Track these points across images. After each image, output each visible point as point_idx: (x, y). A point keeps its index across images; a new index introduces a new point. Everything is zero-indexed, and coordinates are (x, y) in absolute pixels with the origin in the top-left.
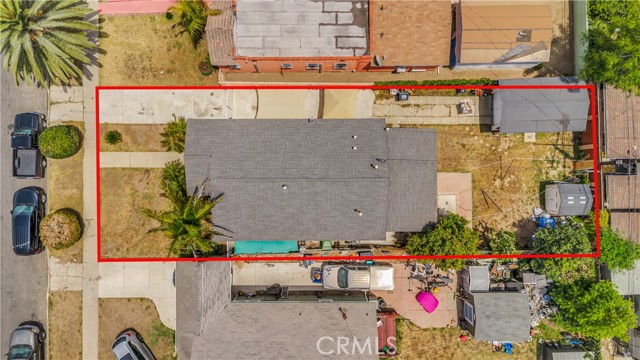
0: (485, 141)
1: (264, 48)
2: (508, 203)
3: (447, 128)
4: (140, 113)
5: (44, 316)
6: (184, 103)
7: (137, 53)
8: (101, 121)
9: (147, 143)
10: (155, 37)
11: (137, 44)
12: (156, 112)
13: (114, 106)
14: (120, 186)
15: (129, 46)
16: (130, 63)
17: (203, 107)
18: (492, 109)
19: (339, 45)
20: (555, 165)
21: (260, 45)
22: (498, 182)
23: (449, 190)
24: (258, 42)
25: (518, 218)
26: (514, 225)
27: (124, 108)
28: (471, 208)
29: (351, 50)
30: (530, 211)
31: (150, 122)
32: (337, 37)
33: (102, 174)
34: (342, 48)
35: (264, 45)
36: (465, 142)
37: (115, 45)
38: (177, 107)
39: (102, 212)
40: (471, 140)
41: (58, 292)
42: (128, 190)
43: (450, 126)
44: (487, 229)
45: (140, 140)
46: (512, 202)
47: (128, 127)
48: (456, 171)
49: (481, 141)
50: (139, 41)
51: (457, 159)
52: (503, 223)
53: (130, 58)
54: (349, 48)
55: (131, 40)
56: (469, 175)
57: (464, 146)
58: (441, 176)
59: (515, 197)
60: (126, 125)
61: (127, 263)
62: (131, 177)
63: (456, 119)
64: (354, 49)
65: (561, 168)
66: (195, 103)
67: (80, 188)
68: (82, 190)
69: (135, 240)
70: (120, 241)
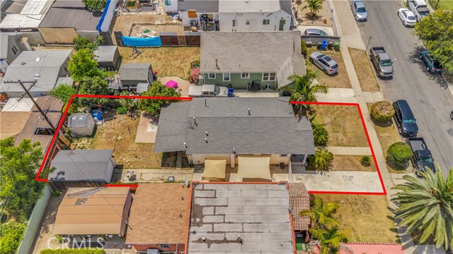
0: (121, 159)
1: (267, 190)
2: (116, 128)
3: (145, 166)
4: (352, 177)
5: (380, 82)
6: (323, 183)
7: (363, 214)
8: (377, 173)
9: (343, 160)
10: (353, 225)
11: (365, 221)
12: (341, 178)
13: (371, 182)
14: (355, 137)
15: (371, 220)
16: (367, 208)
17: (309, 180)
18: (112, 177)
19: (214, 192)
20: (82, 146)
21: (270, 192)
22: (119, 138)
23: (150, 134)
24: (271, 194)
25: (112, 121)
26: (115, 118)
27: (364, 181)
28: (139, 126)
29: (205, 188)
30: (104, 124)
31: (344, 172)
32: (215, 197)
33: (367, 143)
34: (212, 190)
35: (267, 192)
36: (135, 159)
37: (382, 221)
38: (327, 180)
39: (362, 125)
40: (130, 160)
41: (376, 91)
42: (349, 135)
43: (143, 168)
44: (132, 116)
45: (348, 162)
46: (114, 129)
47: (359, 170)
48: (144, 144)
49: (124, 159)
50: (365, 223)
51: (142, 150)
52: (121, 119)
53: (368, 211)
54: (207, 190)
55: (370, 224)
56: (136, 141)
57: (136, 157)
58: (153, 141)
59: (112, 131)
60: (360, 170)
61: (341, 102)
62: (349, 142)
63: (138, 172)
64: (203, 190)
65: (79, 144)
66: (315, 183)
67: (379, 137)
68: (378, 135)
69: (338, 112)
70: (347, 111)
